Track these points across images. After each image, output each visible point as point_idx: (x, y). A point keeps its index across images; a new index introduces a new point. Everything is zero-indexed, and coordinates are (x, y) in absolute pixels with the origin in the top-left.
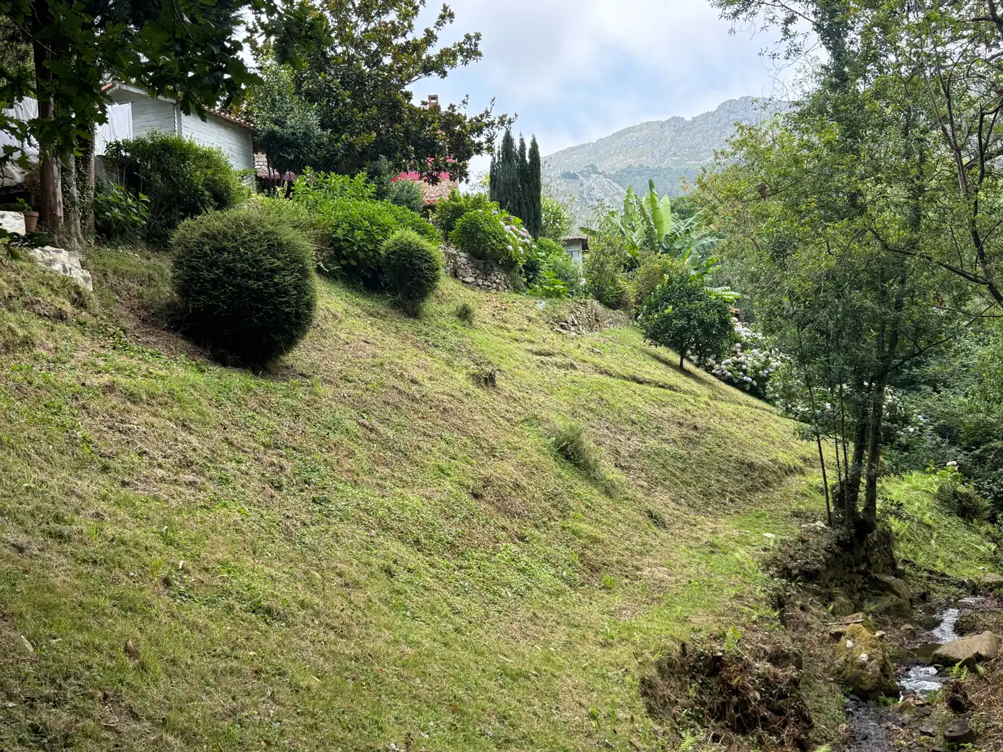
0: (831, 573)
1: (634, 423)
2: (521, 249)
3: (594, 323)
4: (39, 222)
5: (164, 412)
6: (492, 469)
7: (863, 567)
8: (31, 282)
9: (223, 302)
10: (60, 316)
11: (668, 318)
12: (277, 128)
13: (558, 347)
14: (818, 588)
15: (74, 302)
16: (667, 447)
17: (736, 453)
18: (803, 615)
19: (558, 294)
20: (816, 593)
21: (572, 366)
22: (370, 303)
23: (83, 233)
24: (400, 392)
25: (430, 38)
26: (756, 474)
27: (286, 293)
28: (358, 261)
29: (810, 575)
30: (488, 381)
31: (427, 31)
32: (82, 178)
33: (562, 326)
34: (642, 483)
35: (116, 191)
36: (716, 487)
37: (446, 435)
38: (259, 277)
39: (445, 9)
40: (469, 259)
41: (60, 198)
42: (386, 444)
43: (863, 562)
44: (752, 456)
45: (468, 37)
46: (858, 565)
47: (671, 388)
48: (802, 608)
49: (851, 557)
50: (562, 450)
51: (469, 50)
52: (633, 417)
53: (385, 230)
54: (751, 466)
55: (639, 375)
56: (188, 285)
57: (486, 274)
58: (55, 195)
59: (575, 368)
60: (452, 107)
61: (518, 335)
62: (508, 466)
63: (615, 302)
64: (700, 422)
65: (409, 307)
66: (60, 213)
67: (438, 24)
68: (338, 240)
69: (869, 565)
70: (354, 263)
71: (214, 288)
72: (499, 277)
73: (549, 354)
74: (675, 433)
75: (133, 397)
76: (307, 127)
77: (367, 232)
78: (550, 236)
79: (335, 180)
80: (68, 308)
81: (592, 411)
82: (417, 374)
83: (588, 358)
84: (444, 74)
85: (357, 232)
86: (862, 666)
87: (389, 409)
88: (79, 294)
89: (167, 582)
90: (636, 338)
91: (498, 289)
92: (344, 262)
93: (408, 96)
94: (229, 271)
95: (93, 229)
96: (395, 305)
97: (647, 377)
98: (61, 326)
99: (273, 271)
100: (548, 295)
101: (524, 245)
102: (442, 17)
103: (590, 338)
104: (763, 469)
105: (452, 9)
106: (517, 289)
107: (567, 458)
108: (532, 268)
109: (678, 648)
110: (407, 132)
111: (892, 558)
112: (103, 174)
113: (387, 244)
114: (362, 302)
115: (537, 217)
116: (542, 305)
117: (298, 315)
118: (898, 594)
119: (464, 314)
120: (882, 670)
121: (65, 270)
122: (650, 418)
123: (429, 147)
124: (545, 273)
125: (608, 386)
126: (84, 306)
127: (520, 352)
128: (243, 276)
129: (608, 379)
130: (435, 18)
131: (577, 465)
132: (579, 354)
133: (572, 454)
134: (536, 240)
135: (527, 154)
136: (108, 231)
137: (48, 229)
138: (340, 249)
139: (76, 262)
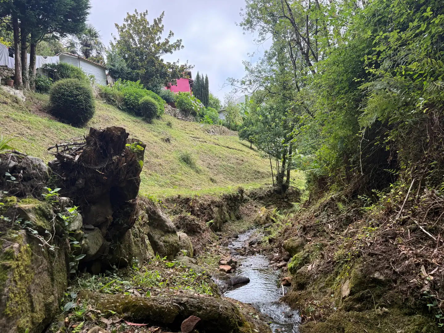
0: (270, 199)
1: (220, 157)
2: (199, 109)
3: (222, 133)
4: (14, 83)
5: (23, 124)
6: (154, 160)
7: (286, 200)
9: (62, 104)
11: (245, 131)
12: (112, 67)
13: (202, 137)
15: (13, 101)
16: (229, 164)
17: (255, 169)
19: (208, 123)
20: (263, 203)
22: (135, 118)
23: (31, 88)
25: (167, 42)
26: (260, 174)
27: (82, 102)
28: (133, 106)
29: (261, 198)
30: (168, 140)
31: (165, 39)
32: (30, 72)
33: (208, 132)
34: (215, 172)
35: (44, 77)
36: (243, 176)
38: (72, 97)
39: (171, 32)
40: (180, 111)
41: (21, 76)
43: (286, 198)
44: (261, 170)
45: (178, 41)
46: (283, 199)
47: (241, 151)
48: (255, 207)
49: (280, 196)
50: (183, 159)
51: (178, 45)
52: (221, 156)
53: (141, 96)
54: (259, 172)
55: (229, 146)
56: (53, 99)
57: (186, 116)
58: (19, 75)
59: (206, 142)
60: (174, 63)
61: (188, 132)
62: (160, 160)
63: (234, 129)
64: (245, 160)
65: (148, 120)
66: (21, 81)
67: (169, 37)
68: (126, 99)
69: (289, 200)
70: (132, 107)
71: (59, 100)
72: (191, 117)
73: (198, 138)
74: (235, 161)
75: (14, 120)
76: (123, 67)
77: (135, 97)
78: (214, 108)
79: (129, 82)
80: (9, 101)
81: (205, 153)
83: (212, 140)
84: (171, 52)
85: (131, 97)
86: (261, 218)
88: (16, 100)
90: (237, 138)
91: (190, 121)
93: (162, 60)
94: (63, 95)
95: (35, 88)
96: (144, 120)
97: (233, 147)
98: (5, 105)
99: (78, 95)
100: (206, 123)
101: (200, 108)
102: (170, 35)
103: (218, 136)
104: (263, 173)
105: (173, 32)
106: (197, 121)
107: (185, 161)
108: (202, 116)
109: (178, 196)
110: (157, 70)
112: (41, 73)
113: (141, 101)
114: (132, 118)
115: (207, 100)
116: (202, 125)
119: (169, 124)
120: (266, 218)
121: (15, 94)
122: (226, 157)
123: (164, 75)
124: (206, 117)
125: (216, 147)
126: (17, 103)
127: (187, 136)
128: (67, 96)
129: (216, 146)
130: (168, 35)
131: (187, 163)
132: (209, 139)
133: (186, 160)
134: (206, 108)
135: (204, 80)
136: (40, 89)
137: (17, 85)
138: (127, 102)
139: (22, 93)
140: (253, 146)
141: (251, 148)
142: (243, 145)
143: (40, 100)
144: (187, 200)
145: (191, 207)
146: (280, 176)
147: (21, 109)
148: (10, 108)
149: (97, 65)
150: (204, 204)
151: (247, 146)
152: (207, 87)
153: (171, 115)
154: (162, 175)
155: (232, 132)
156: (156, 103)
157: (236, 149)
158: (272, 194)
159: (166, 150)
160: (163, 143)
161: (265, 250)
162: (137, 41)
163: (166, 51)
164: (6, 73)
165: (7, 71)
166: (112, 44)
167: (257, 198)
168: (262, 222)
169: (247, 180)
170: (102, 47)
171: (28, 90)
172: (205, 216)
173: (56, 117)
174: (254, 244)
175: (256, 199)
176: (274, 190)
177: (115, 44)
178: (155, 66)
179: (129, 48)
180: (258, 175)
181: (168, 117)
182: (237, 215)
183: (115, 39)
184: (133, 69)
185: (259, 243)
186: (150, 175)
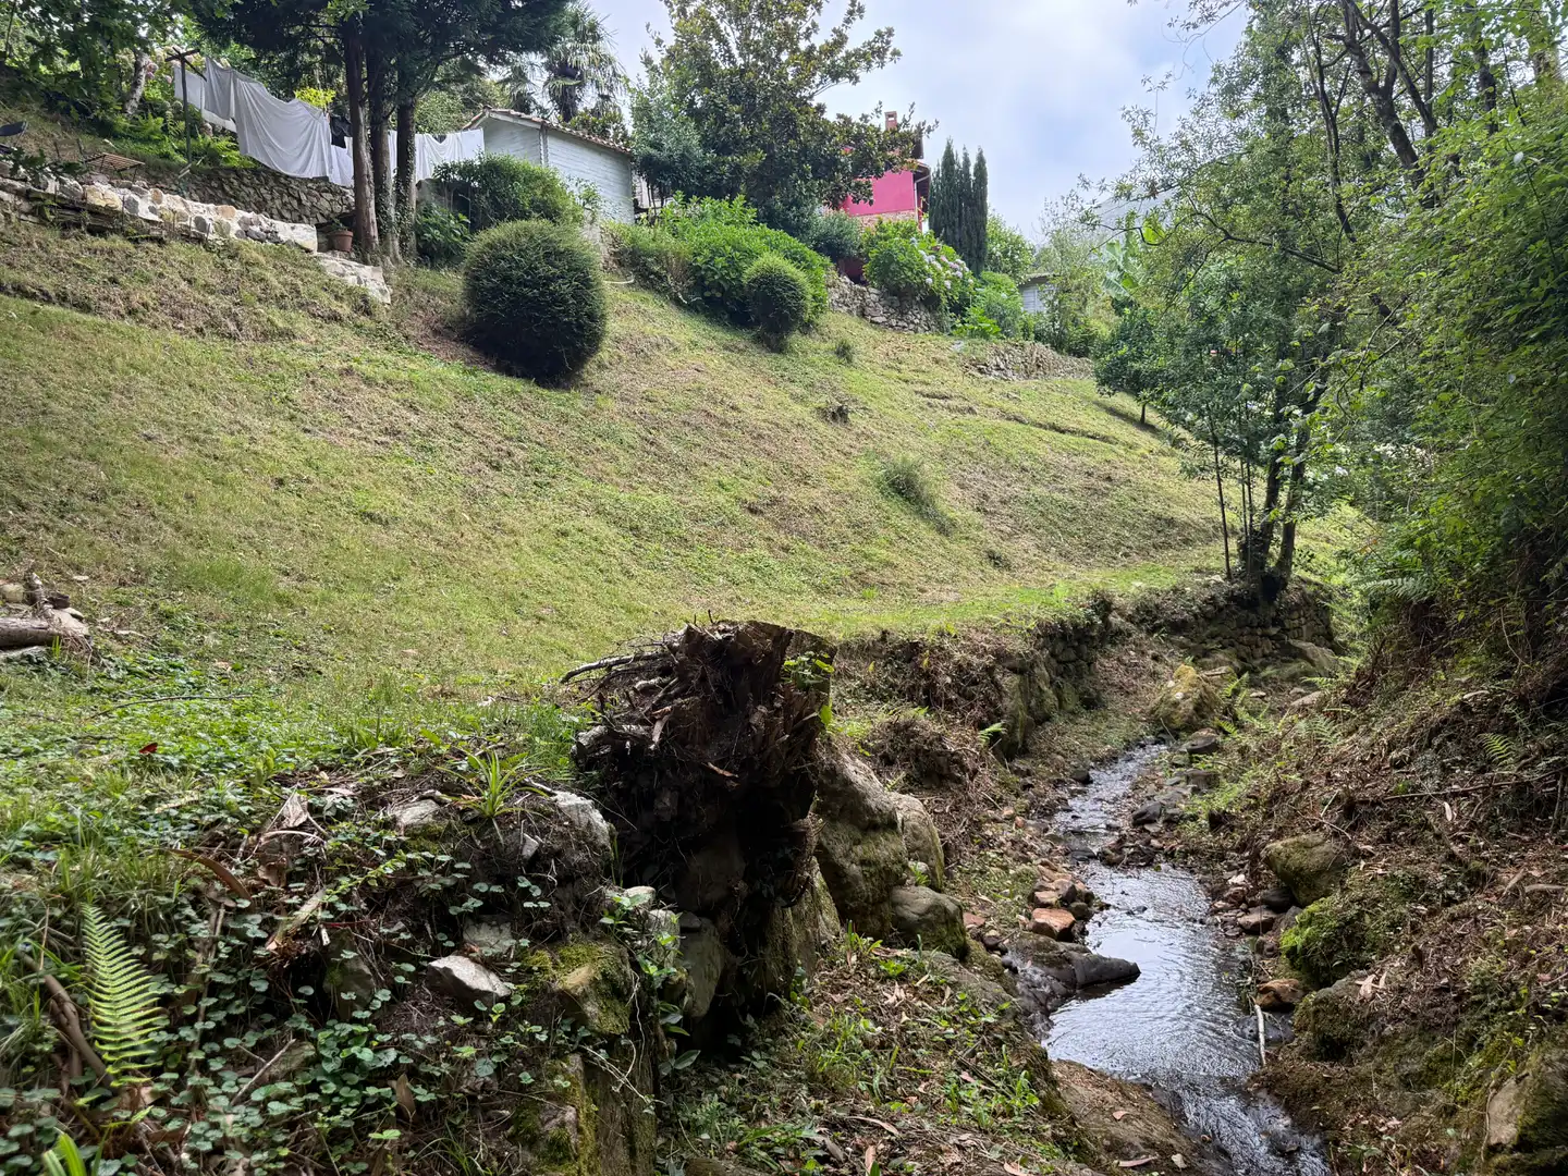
0: (1212, 629)
1: (1024, 469)
2: (948, 283)
3: (1034, 369)
4: (353, 243)
5: (394, 395)
6: (795, 495)
7: (1273, 631)
8: (312, 288)
9: (502, 311)
10: (336, 318)
11: (1123, 360)
12: (653, 151)
13: (958, 390)
14: (1185, 641)
15: (357, 309)
16: (1056, 495)
17: (1159, 508)
18: (1152, 663)
19: (984, 334)
20: (1182, 646)
21: (971, 410)
22: (728, 337)
23: (403, 253)
24: (709, 415)
25: (840, 40)
26: (1175, 531)
27: (564, 302)
28: (723, 292)
29: (1177, 627)
30: (839, 415)
31: (834, 30)
32: (401, 200)
33: (980, 370)
34: (1003, 527)
35: (440, 211)
36: (1110, 539)
37: (750, 459)
38: (535, 285)
40: (882, 296)
41: (373, 217)
42: (666, 458)
43: (1274, 625)
44: (1180, 513)
45: (879, 34)
46: (1264, 627)
47: (1104, 439)
48: (1155, 658)
49: (1253, 616)
50: (893, 484)
51: (877, 52)
52: (1025, 464)
53: (751, 255)
54: (1171, 522)
55: (1058, 424)
56: (475, 293)
57: (902, 313)
58: (368, 214)
59: (974, 413)
60: (864, 117)
61: (911, 375)
62: (815, 493)
64: (1120, 474)
65: (773, 341)
66: (374, 232)
67: (848, 21)
68: (699, 268)
69: (1285, 630)
70: (719, 295)
71: (494, 298)
72: (920, 316)
73: (944, 398)
74: (1078, 482)
75: (368, 381)
76: (687, 149)
77: (731, 259)
78: (1006, 271)
79: (709, 204)
80: (344, 310)
81: (971, 454)
82: (739, 403)
83: (997, 402)
84: (855, 79)
85: (718, 259)
86: (1176, 704)
87: (687, 429)
88: (366, 302)
89: (281, 482)
90: (1089, 385)
91: (916, 331)
92: (707, 294)
93: (820, 109)
94: (506, 279)
95: (415, 252)
96: (758, 340)
97: (1072, 425)
98: (336, 326)
100: (973, 334)
101: (954, 280)
102: (851, 13)
103: (1018, 382)
104: (1186, 525)
106: (941, 329)
107: (900, 492)
108: (959, 308)
110: (805, 149)
111: (1327, 627)
112: (430, 197)
113: (750, 271)
114: (720, 335)
115: (981, 246)
116: (959, 345)
117: (580, 327)
118: (1311, 662)
119: (844, 352)
120: (1196, 709)
121: (359, 282)
122: (1047, 467)
123: (826, 167)
124: (974, 312)
125: (1007, 432)
126: (368, 313)
127: (903, 393)
128: (519, 284)
129: (1012, 425)
130: (843, 14)
131: (908, 499)
132: (985, 398)
133: (904, 488)
134: (976, 274)
135: (972, 171)
136: (431, 253)
137: (363, 252)
138: (703, 278)
139: (379, 277)
140: (1152, 417)
141: (1143, 424)
142: (1113, 411)
143: (433, 293)
144: (912, 650)
145: (926, 676)
146: (1255, 542)
147: (381, 334)
148: (348, 335)
149: (604, 147)
150: (969, 665)
151: (1126, 417)
152: (982, 196)
153: (850, 312)
154: (821, 547)
155: (1072, 360)
156: (801, 276)
157: (1084, 434)
158: (1221, 609)
159: (834, 453)
160: (822, 427)
161: (1193, 852)
162: (733, 46)
163: (835, 74)
164: (327, 205)
165: (329, 196)
166: (648, 61)
167: (1160, 626)
168: (1178, 722)
169: (1126, 555)
170: (615, 74)
171: (395, 261)
172: (972, 707)
173: (486, 354)
174: (1151, 821)
175: (1155, 629)
176: (1231, 597)
177: (657, 62)
178: (794, 135)
179: (707, 74)
180: (1167, 533)
181: (840, 323)
182: (1087, 692)
183: (659, 42)
184: (723, 150)
185: (1171, 822)
186: (786, 549)
